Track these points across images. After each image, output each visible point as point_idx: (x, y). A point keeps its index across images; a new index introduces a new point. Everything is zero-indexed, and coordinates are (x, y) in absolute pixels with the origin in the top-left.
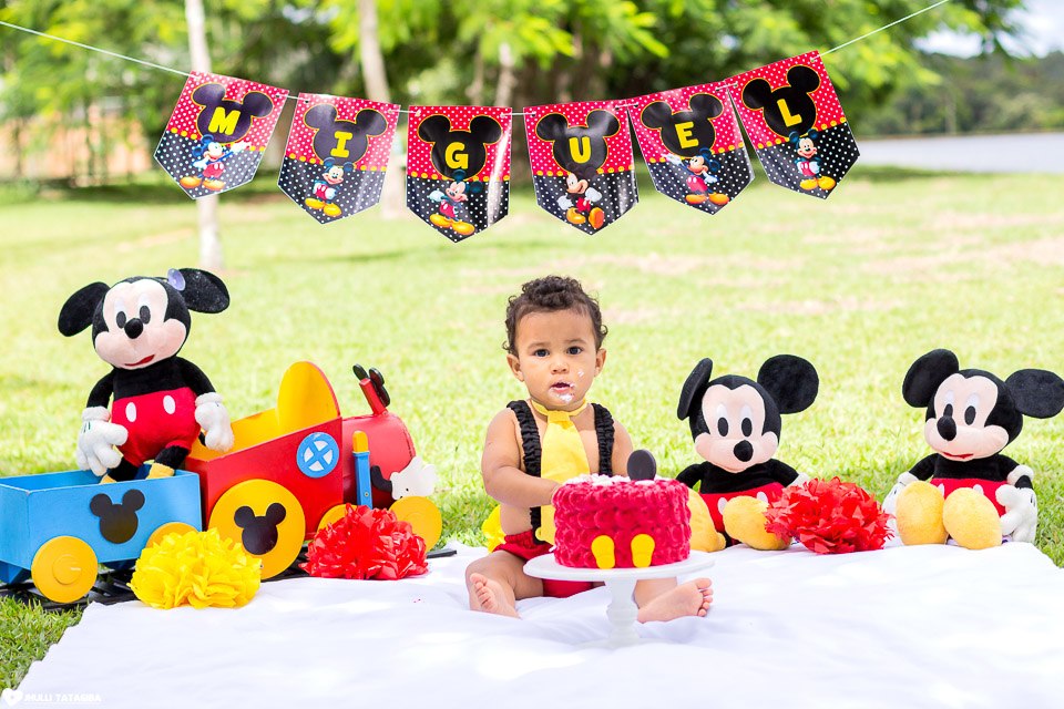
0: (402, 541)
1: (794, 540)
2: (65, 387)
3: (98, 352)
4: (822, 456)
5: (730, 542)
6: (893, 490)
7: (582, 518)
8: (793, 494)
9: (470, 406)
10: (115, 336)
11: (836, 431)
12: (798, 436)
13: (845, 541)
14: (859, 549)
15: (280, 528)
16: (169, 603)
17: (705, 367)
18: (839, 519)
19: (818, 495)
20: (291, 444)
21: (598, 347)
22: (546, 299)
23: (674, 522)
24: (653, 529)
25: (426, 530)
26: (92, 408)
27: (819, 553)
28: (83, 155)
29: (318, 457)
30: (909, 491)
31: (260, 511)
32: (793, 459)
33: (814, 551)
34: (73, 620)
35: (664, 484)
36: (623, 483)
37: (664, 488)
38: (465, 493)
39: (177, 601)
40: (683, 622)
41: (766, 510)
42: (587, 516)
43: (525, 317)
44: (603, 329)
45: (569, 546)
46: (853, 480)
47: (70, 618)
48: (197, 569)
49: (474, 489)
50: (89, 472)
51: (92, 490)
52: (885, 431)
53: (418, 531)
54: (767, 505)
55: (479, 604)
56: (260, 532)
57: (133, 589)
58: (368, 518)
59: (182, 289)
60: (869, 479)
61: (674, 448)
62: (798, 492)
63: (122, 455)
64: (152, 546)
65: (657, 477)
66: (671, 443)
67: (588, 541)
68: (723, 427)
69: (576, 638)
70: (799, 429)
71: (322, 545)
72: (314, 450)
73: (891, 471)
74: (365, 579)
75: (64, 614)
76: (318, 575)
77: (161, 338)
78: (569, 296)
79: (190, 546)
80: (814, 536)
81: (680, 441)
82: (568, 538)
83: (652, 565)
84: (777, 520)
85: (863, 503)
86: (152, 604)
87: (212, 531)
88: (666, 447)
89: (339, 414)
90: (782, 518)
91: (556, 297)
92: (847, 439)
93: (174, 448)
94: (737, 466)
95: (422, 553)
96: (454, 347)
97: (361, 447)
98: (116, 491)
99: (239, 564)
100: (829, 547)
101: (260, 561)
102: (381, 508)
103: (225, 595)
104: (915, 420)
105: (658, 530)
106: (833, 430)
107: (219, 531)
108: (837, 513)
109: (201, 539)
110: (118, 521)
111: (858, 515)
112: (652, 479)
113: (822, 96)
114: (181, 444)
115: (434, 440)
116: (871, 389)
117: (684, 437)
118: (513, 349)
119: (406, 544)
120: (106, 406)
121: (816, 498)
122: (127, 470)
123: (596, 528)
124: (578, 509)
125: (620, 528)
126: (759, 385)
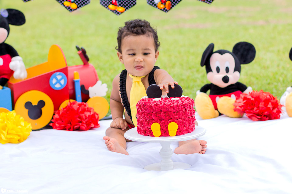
1: (244, 114)
6: (284, 94)
7: (147, 115)
8: (244, 97)
13: (265, 116)
14: (269, 119)
15: (43, 109)
17: (211, 47)
18: (262, 108)
19: (254, 97)
20: (48, 77)
21: (156, 50)
22: (135, 30)
23: (187, 116)
24: (177, 120)
29: (58, 82)
31: (35, 103)
33: (252, 120)
37: (183, 101)
42: (149, 114)
43: (125, 38)
44: (158, 43)
45: (142, 126)
46: (268, 91)
53: (96, 111)
54: (235, 100)
58: (75, 107)
59: (7, 17)
62: (246, 96)
65: (182, 96)
68: (218, 70)
71: (58, 117)
72: (57, 79)
76: (56, 128)
78: (145, 29)
80: (252, 114)
82: (142, 123)
83: (177, 135)
84: (238, 107)
85: (272, 101)
89: (67, 65)
90: (240, 106)
91: (139, 29)
93: (2, 79)
94: (223, 85)
95: (97, 120)
100: (258, 118)
102: (83, 102)
103: (14, 138)
105: (180, 120)
108: (261, 105)
111: (270, 106)
112: (180, 97)
114: (6, 77)
118: (120, 50)
119: (90, 116)
121: (253, 99)
123: (153, 119)
124: (145, 111)
125: (163, 120)
126: (233, 54)
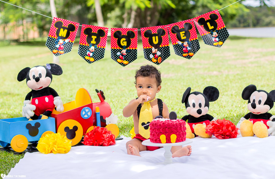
0: (109, 136)
1: (213, 135)
2: (18, 95)
3: (28, 86)
4: (219, 113)
5: (196, 136)
6: (239, 122)
7: (157, 130)
8: (213, 123)
9: (125, 100)
10: (32, 81)
11: (223, 106)
12: (213, 108)
13: (227, 136)
14: (230, 138)
15: (76, 132)
16: (47, 152)
17: (189, 89)
18: (225, 130)
19: (219, 123)
20: (79, 110)
22: (143, 74)
23: (182, 131)
24: (176, 133)
25: (115, 133)
26: (26, 101)
27: (220, 139)
28: (22, 33)
29: (86, 113)
30: (244, 122)
31: (71, 128)
32: (212, 113)
33: (218, 138)
34: (22, 157)
35: (179, 121)
36: (168, 120)
37: (179, 122)
38: (125, 123)
39: (49, 152)
40: (184, 157)
41: (205, 128)
42: (159, 129)
45: (154, 137)
46: (228, 119)
47: (21, 156)
48: (55, 143)
49: (127, 122)
50: (26, 118)
51: (26, 122)
52: (236, 106)
53: (113, 133)
54: (206, 126)
55: (130, 153)
56: (71, 133)
57: (38, 148)
59: (50, 69)
60: (232, 119)
61: (180, 111)
62: (214, 123)
63: (34, 113)
64: (42, 137)
65: (177, 119)
66: (179, 109)
67: (159, 136)
68: (194, 105)
69: (155, 162)
70: (213, 106)
71: (88, 137)
72: (85, 112)
73: (238, 117)
74: (99, 146)
75: (19, 155)
76: (87, 145)
77: (45, 82)
79: (53, 137)
80: (218, 134)
81: (181, 109)
82: (154, 135)
83: (176, 142)
84: (208, 130)
85: (231, 126)
86: (43, 153)
87: (58, 133)
88: (178, 111)
89: (92, 102)
90: (210, 130)
91: (146, 73)
92: (226, 108)
93: (48, 111)
94: (198, 116)
95: (114, 139)
96: (121, 84)
97: (98, 110)
98: (33, 122)
99: (65, 142)
100: (222, 137)
101: (71, 141)
102: (103, 127)
103: (62, 150)
104: (244, 103)
105: (178, 133)
106: (222, 106)
107: (60, 133)
108: (224, 128)
109: (55, 135)
110: (33, 130)
111: (230, 129)
112: (176, 119)
113: (219, 21)
114: (50, 110)
115: (116, 109)
116: (232, 95)
117: (182, 108)
119: (110, 136)
120: (30, 100)
121: (219, 124)
122: (36, 117)
123: (161, 132)
124: (156, 127)
125: (167, 133)
126: (203, 94)
